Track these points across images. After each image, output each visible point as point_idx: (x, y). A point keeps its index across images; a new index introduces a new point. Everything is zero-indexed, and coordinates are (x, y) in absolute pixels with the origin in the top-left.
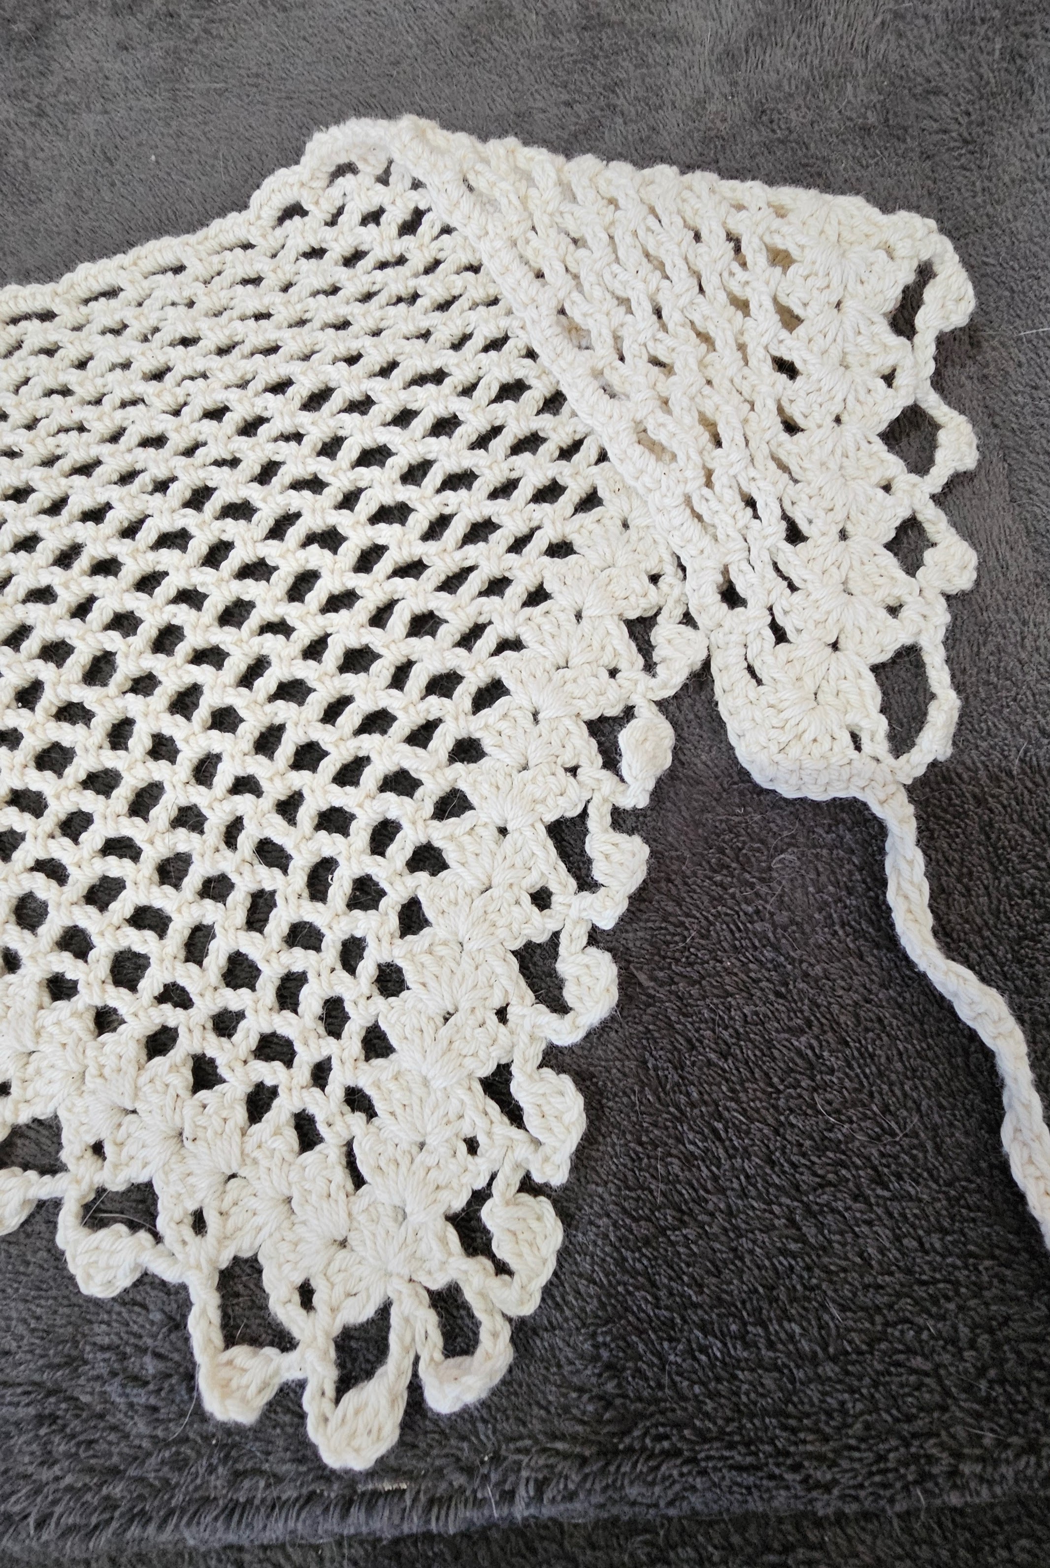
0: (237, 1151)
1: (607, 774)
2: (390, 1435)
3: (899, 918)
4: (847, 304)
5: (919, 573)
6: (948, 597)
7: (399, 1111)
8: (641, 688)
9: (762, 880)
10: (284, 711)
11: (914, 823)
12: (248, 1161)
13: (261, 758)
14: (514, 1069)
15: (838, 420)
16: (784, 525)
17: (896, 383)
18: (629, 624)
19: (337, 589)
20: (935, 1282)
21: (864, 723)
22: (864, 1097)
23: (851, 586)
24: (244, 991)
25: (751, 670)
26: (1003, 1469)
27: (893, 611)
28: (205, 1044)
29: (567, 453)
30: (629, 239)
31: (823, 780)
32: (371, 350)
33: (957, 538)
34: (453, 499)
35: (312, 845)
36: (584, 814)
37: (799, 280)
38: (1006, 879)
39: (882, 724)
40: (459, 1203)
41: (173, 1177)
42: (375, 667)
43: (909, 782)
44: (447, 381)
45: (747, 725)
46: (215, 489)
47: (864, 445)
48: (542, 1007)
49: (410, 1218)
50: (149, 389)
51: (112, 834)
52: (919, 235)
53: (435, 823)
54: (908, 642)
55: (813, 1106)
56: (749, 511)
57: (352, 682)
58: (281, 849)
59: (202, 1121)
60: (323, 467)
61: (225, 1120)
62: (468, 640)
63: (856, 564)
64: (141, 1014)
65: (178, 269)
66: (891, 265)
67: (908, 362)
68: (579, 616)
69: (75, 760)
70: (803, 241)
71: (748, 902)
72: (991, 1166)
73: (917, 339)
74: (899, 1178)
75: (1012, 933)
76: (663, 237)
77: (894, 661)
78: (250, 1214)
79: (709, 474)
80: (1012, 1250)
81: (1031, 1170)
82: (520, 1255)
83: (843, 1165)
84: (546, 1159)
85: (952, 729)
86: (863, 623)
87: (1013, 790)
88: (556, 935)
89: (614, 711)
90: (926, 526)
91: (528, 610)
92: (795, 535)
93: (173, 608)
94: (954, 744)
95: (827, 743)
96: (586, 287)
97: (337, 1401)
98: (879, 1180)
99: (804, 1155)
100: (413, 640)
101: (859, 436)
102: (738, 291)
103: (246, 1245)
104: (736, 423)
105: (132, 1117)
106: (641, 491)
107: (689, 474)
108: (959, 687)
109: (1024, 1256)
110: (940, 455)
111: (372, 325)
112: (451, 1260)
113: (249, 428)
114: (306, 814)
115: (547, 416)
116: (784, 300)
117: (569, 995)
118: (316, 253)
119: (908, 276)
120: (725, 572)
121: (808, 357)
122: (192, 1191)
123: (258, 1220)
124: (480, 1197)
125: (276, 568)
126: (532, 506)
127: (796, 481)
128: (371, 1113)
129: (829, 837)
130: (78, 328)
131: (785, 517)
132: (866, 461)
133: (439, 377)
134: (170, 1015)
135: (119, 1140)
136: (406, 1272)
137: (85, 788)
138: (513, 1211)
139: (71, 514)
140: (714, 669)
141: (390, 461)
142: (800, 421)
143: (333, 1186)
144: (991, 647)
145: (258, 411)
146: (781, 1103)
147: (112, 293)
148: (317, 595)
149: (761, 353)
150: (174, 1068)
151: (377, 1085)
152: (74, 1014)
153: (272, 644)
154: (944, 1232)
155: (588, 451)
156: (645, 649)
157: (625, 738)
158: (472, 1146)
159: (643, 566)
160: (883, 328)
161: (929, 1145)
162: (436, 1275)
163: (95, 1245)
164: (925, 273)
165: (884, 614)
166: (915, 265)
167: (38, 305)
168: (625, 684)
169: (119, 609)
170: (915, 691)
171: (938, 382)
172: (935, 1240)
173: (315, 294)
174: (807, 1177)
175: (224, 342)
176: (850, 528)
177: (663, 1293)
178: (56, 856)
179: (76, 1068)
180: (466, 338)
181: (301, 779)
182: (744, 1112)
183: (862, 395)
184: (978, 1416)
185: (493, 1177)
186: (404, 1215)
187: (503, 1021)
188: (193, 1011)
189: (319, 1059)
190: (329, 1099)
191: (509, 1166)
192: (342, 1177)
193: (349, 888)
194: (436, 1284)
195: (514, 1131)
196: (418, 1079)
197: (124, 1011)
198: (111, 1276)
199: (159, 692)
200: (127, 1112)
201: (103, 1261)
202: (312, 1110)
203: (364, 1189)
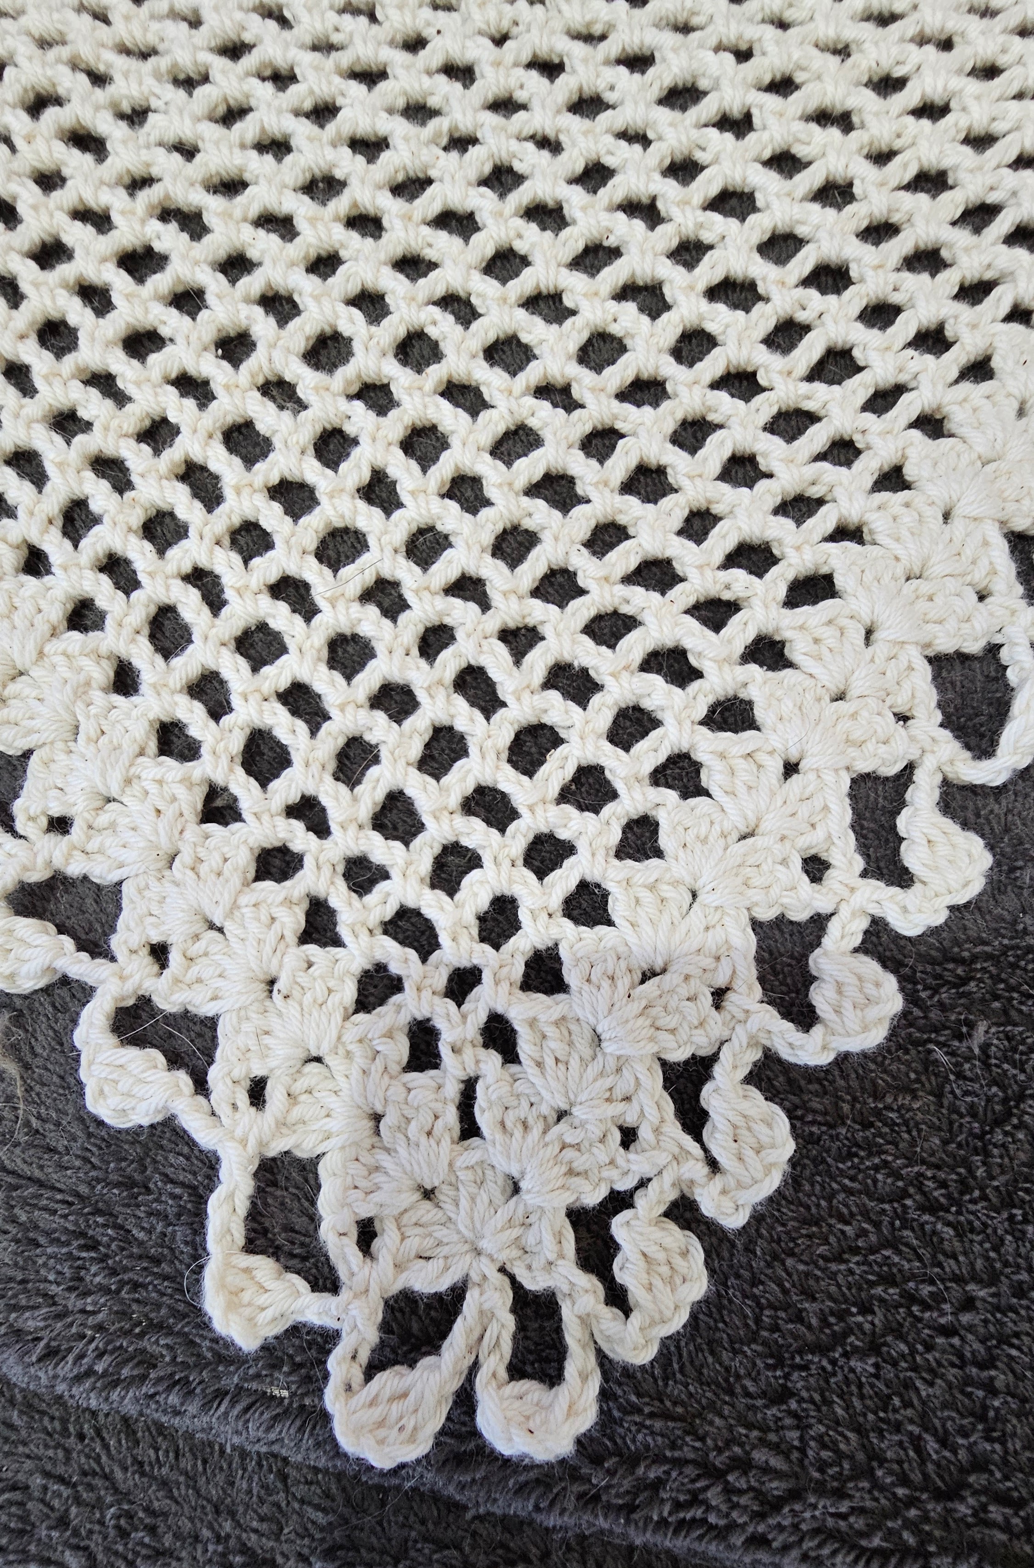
0: (334, 1034)
1: (947, 734)
7: (549, 1062)
10: (540, 515)
12: (341, 1051)
13: (500, 563)
14: (714, 1069)
19: (646, 373)
24: (397, 845)
28: (332, 890)
34: (818, 302)
35: (537, 703)
36: (905, 776)
40: (593, 1197)
41: (246, 1027)
42: (670, 499)
44: (852, 131)
46: (525, 177)
48: (773, 1011)
49: (524, 1196)
51: (293, 573)
53: (705, 731)
57: (633, 511)
58: (491, 687)
59: (303, 979)
60: (667, 194)
61: (330, 991)
62: (796, 509)
64: (265, 818)
68: (948, 515)
69: (272, 456)
78: (324, 1112)
82: (650, 1288)
84: (723, 1192)
88: (822, 920)
91: (881, 494)
93: (436, 311)
97: (369, 1374)
100: (726, 484)
103: (308, 1144)
105: (214, 934)
112: (560, 1262)
113: (586, 106)
114: (539, 660)
117: (821, 999)
122: (264, 1053)
123: (332, 1123)
124: (617, 1202)
125: (574, 312)
126: (911, 352)
128: (510, 1056)
134: (298, 837)
135: (189, 954)
136: (503, 1257)
137: (272, 498)
138: (657, 1234)
139: (338, 133)
141: (753, 218)
143: (440, 1123)
145: (604, 88)
148: (619, 373)
150: (288, 902)
151: (533, 1026)
152: (187, 781)
153: (545, 415)
155: (999, 301)
158: (629, 1136)
162: (536, 1273)
163: (121, 1061)
168: (1000, 615)
169: (370, 285)
178: (217, 572)
179: (166, 846)
181: (542, 613)
185: (642, 1184)
186: (516, 1189)
187: (717, 1006)
188: (327, 843)
189: (464, 963)
190: (464, 1017)
191: (668, 1178)
192: (451, 1116)
193: (570, 771)
194: (533, 1283)
195: (688, 1141)
196: (588, 1034)
197: (245, 805)
198: (128, 1104)
199: (393, 414)
200: (212, 926)
201: (125, 1084)
202: (439, 1023)
203: (475, 1141)
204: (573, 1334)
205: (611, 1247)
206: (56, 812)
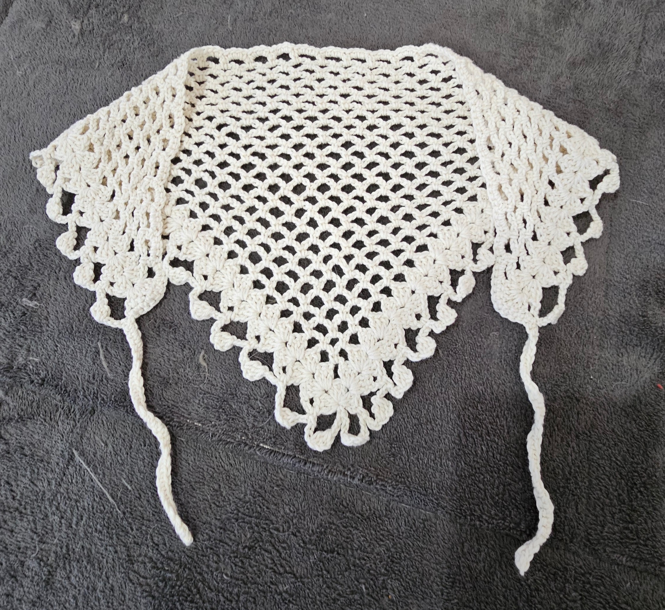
0: (302, 354)
1: (451, 287)
2: (328, 447)
3: (522, 364)
4: (579, 173)
5: (568, 264)
6: (574, 276)
7: (356, 361)
8: (470, 265)
9: (485, 338)
10: (355, 227)
11: (537, 339)
12: (304, 358)
13: (344, 239)
14: (395, 362)
15: (562, 207)
16: (533, 234)
17: (584, 202)
18: (473, 243)
19: (384, 194)
20: (494, 467)
21: (534, 304)
22: (493, 410)
23: (546, 261)
24: (317, 308)
25: (505, 273)
26: (494, 521)
27: (556, 273)
28: (300, 319)
29: (471, 179)
30: (519, 126)
31: (515, 315)
32: (420, 118)
33: (584, 258)
34: (430, 180)
35: (353, 273)
36: (440, 297)
37: (566, 160)
38: (557, 366)
39: (539, 306)
40: (366, 393)
41: (281, 354)
42: (388, 225)
43: (540, 326)
44: (441, 139)
45: (498, 290)
46: (354, 145)
47: (567, 218)
48: (409, 348)
50: (341, 100)
51: (289, 244)
52: (609, 161)
53: (393, 281)
54: (556, 285)
55: (477, 407)
56: (524, 225)
57: (379, 227)
58: (341, 270)
59: (294, 341)
60: (391, 151)
61: (301, 344)
62: (421, 228)
63: (550, 254)
64: (283, 302)
65: (364, 61)
66: (597, 167)
67: (590, 198)
68: (458, 235)
69: (283, 216)
70: (572, 149)
71: (479, 342)
72: (522, 443)
73: (596, 191)
74: (494, 436)
75: (554, 382)
76: (530, 130)
77: (550, 288)
78: (301, 373)
79: (516, 208)
80: (519, 467)
81: (533, 447)
82: (380, 413)
83: (480, 426)
84: (397, 390)
85: (559, 316)
86: (545, 274)
87: (570, 341)
88: (419, 330)
89: (459, 270)
90: (576, 250)
91: (443, 226)
92: (535, 238)
93: (329, 179)
94: (558, 321)
95: (520, 304)
96: (500, 134)
97: (314, 432)
98: (488, 434)
99: (469, 419)
100: (403, 221)
101: (566, 215)
102: (546, 155)
103: (297, 382)
104: (530, 196)
105: (272, 332)
106: (493, 204)
107: (510, 206)
108: (566, 304)
109: (522, 470)
110: (589, 230)
111: (422, 109)
112: (358, 407)
113: (371, 128)
114: (353, 263)
115: (469, 164)
116: (559, 163)
117: (418, 347)
118: (411, 75)
119: (600, 172)
120: (509, 240)
121: (560, 184)
122: (286, 360)
123: (303, 376)
124: (372, 394)
125: (366, 179)
126: (455, 193)
127: (542, 221)
128: (346, 359)
129: (510, 333)
130: (322, 67)
131: (534, 232)
132: (565, 223)
133: (438, 136)
134: (291, 307)
135: (265, 337)
136: (345, 406)
137: (284, 226)
138: (381, 401)
139: (303, 133)
140: (494, 269)
141: (414, 158)
142: (550, 203)
143: (329, 375)
144: (581, 296)
145: (376, 124)
146: (468, 403)
147: (338, 60)
148: (377, 194)
149: (546, 177)
150: (289, 322)
151: (351, 351)
152: (262, 294)
153: (357, 204)
154: (501, 454)
155: (478, 182)
156: (475, 254)
157: (461, 279)
158: (375, 379)
159: (484, 227)
160: (587, 184)
161: (506, 431)
162: (352, 410)
163: (251, 364)
164: (607, 172)
165: (553, 273)
166: (604, 169)
167: (312, 54)
168: (466, 263)
169: (310, 172)
170: (553, 300)
171: (597, 207)
172: (498, 456)
173: (406, 89)
174: (468, 425)
175: (371, 93)
176: (552, 243)
177: (415, 440)
178: (269, 244)
179: (258, 311)
180: (452, 126)
181: (354, 251)
182: (456, 401)
183: (572, 202)
184: (492, 505)
185: (378, 390)
186: (348, 391)
187: (396, 347)
188: (299, 308)
189: (335, 337)
190: (334, 350)
191: (384, 388)
192: (332, 373)
193: (360, 290)
194: (352, 412)
195: (389, 379)
196: (365, 354)
197: (278, 300)
198: (253, 374)
199: (317, 205)
200: (271, 330)
201: (253, 370)
202: (328, 351)
203: (338, 379)
204: (361, 423)
205: (371, 405)
206: (230, 306)
